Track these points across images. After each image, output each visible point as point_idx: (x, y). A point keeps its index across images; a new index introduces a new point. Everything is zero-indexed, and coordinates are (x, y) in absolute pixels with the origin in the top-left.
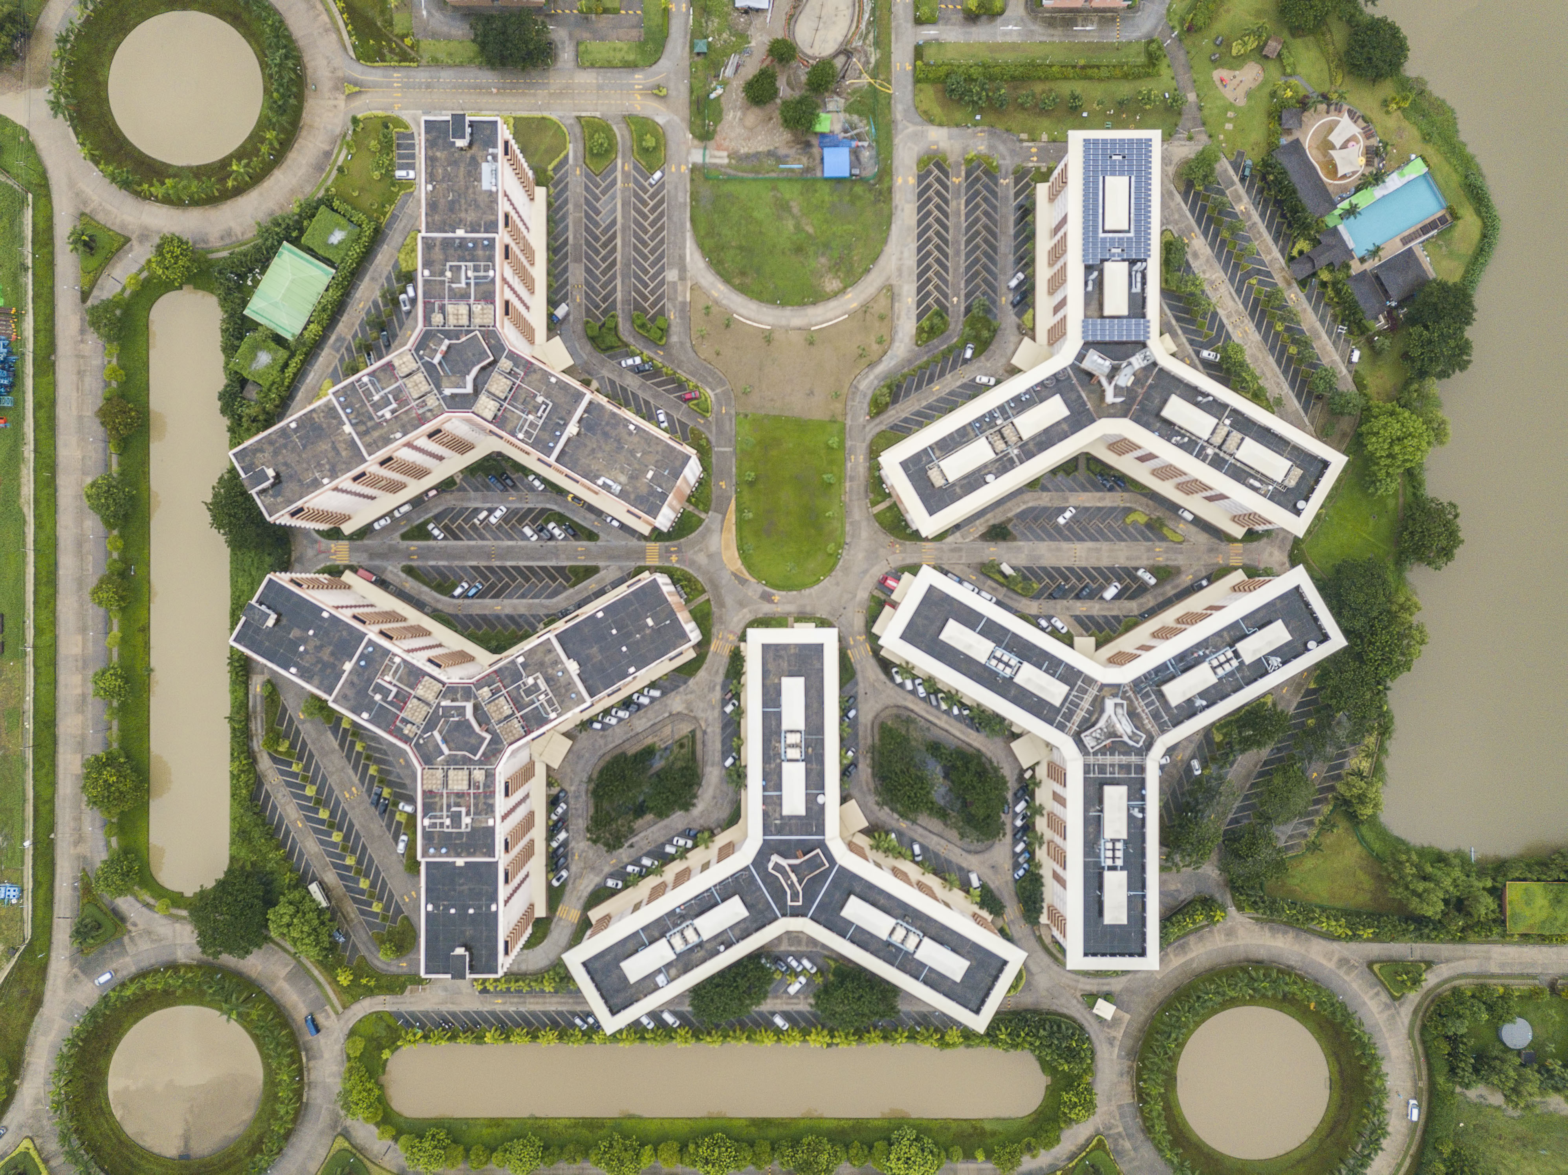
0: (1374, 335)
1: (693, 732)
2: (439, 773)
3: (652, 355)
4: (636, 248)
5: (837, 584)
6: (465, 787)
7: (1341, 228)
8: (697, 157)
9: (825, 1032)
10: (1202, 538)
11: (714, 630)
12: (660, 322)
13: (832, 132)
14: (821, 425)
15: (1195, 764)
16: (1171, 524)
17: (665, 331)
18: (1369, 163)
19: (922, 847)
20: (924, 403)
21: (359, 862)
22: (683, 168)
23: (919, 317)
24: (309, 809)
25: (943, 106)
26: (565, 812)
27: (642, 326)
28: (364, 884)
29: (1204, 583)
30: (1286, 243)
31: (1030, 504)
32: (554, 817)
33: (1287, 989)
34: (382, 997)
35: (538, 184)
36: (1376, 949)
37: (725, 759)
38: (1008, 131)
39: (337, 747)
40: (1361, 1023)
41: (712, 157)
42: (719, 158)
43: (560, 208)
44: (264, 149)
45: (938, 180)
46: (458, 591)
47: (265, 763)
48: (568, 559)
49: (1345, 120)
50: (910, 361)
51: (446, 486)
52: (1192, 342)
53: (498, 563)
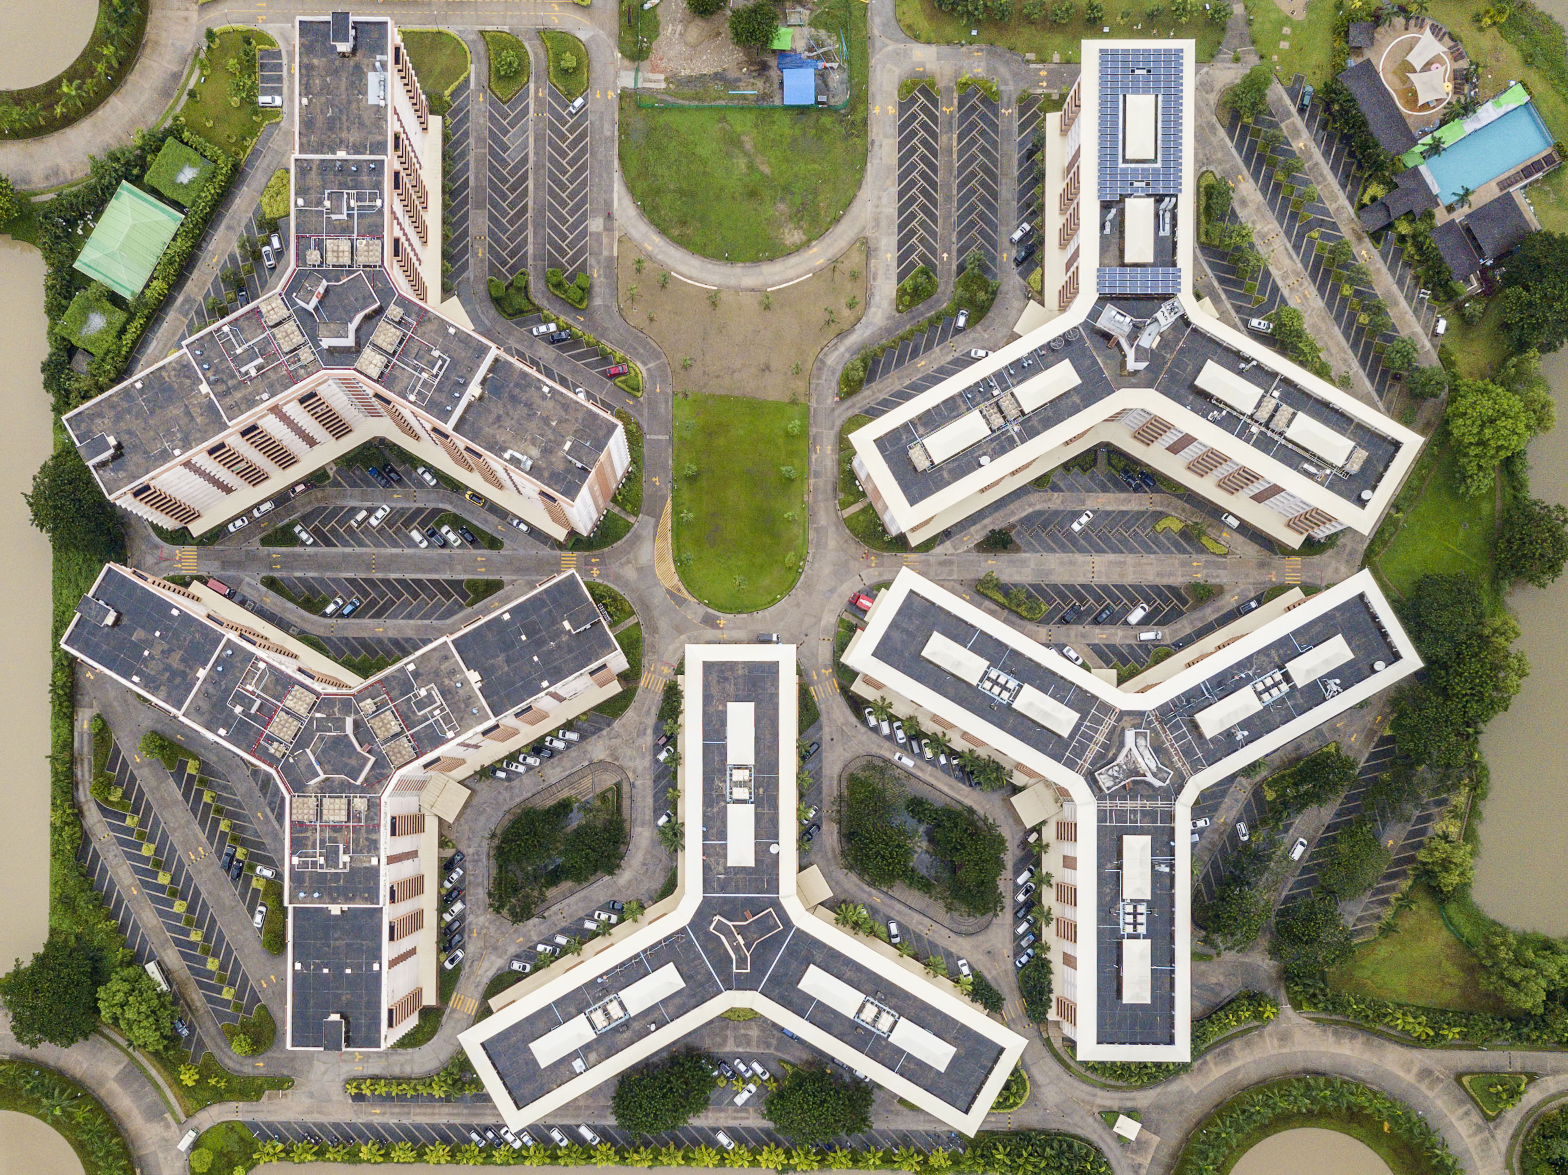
0: (1467, 300)
1: (618, 786)
2: (312, 802)
3: (570, 321)
4: (552, 192)
5: (798, 605)
6: (344, 819)
7: (1423, 169)
8: (627, 80)
9: (780, 1151)
10: (1250, 550)
11: (645, 661)
12: (580, 280)
13: (792, 50)
14: (778, 408)
15: (1242, 827)
16: (1213, 532)
17: (586, 291)
18: (1457, 90)
19: (900, 926)
20: (907, 382)
21: (207, 938)
22: (611, 95)
23: (901, 277)
24: (144, 872)
25: (931, 18)
26: (462, 879)
27: (558, 285)
28: (212, 964)
29: (1253, 604)
30: (1355, 186)
31: (1038, 507)
32: (448, 885)
33: (1352, 1099)
34: (234, 1104)
35: (432, 112)
36: (1465, 1059)
37: (657, 818)
38: (1011, 49)
39: (181, 798)
40: (1444, 1145)
41: (645, 81)
42: (655, 81)
43: (459, 142)
44: (101, 68)
45: (924, 108)
46: (331, 608)
47: (93, 817)
48: (465, 571)
49: (1427, 36)
50: (888, 331)
51: (316, 479)
52: (1238, 309)
53: (380, 575)
